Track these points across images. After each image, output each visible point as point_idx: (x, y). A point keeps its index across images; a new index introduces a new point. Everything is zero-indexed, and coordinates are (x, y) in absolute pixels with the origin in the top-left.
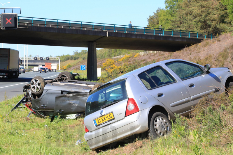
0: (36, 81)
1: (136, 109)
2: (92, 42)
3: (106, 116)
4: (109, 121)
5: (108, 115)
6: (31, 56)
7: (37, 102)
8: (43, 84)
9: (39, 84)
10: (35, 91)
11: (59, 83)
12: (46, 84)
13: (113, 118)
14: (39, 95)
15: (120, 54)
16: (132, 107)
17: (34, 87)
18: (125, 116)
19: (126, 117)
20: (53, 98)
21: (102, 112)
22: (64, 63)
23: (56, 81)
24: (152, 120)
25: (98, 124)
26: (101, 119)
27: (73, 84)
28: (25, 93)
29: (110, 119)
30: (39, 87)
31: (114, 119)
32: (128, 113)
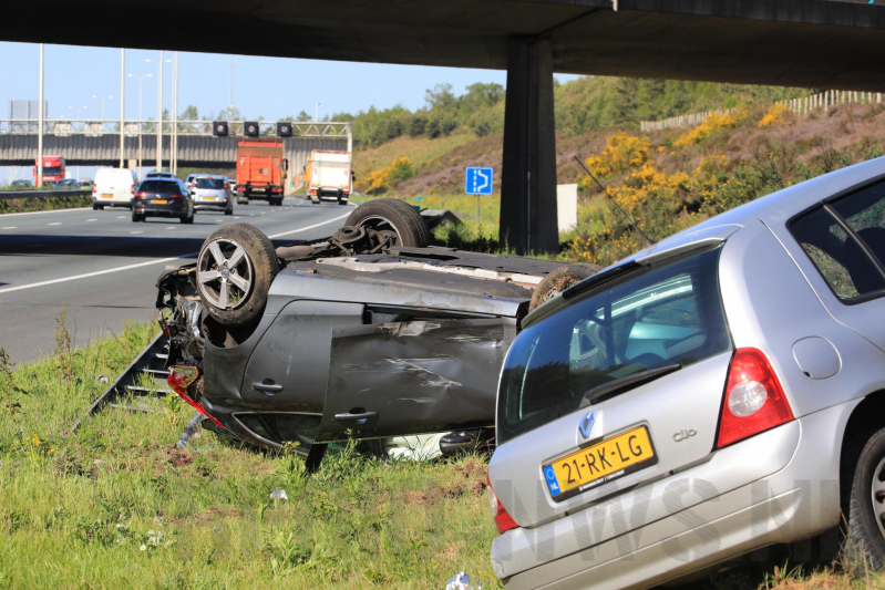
0: (227, 249)
1: (778, 410)
2: (531, 38)
3: (609, 446)
4: (629, 471)
5: (623, 440)
6: (192, 113)
7: (235, 363)
8: (263, 270)
9: (241, 268)
10: (222, 301)
11: (350, 262)
12: (279, 266)
13: (647, 454)
14: (244, 327)
15: (681, 107)
16: (751, 396)
17: (215, 285)
18: (715, 448)
19: (720, 454)
20: (318, 344)
21: (587, 423)
22: (370, 154)
23: (336, 252)
24: (862, 467)
25: (563, 488)
26: (581, 458)
27: (427, 267)
28: (168, 313)
29: (634, 460)
30: (243, 284)
31: (653, 461)
32: (730, 430)
